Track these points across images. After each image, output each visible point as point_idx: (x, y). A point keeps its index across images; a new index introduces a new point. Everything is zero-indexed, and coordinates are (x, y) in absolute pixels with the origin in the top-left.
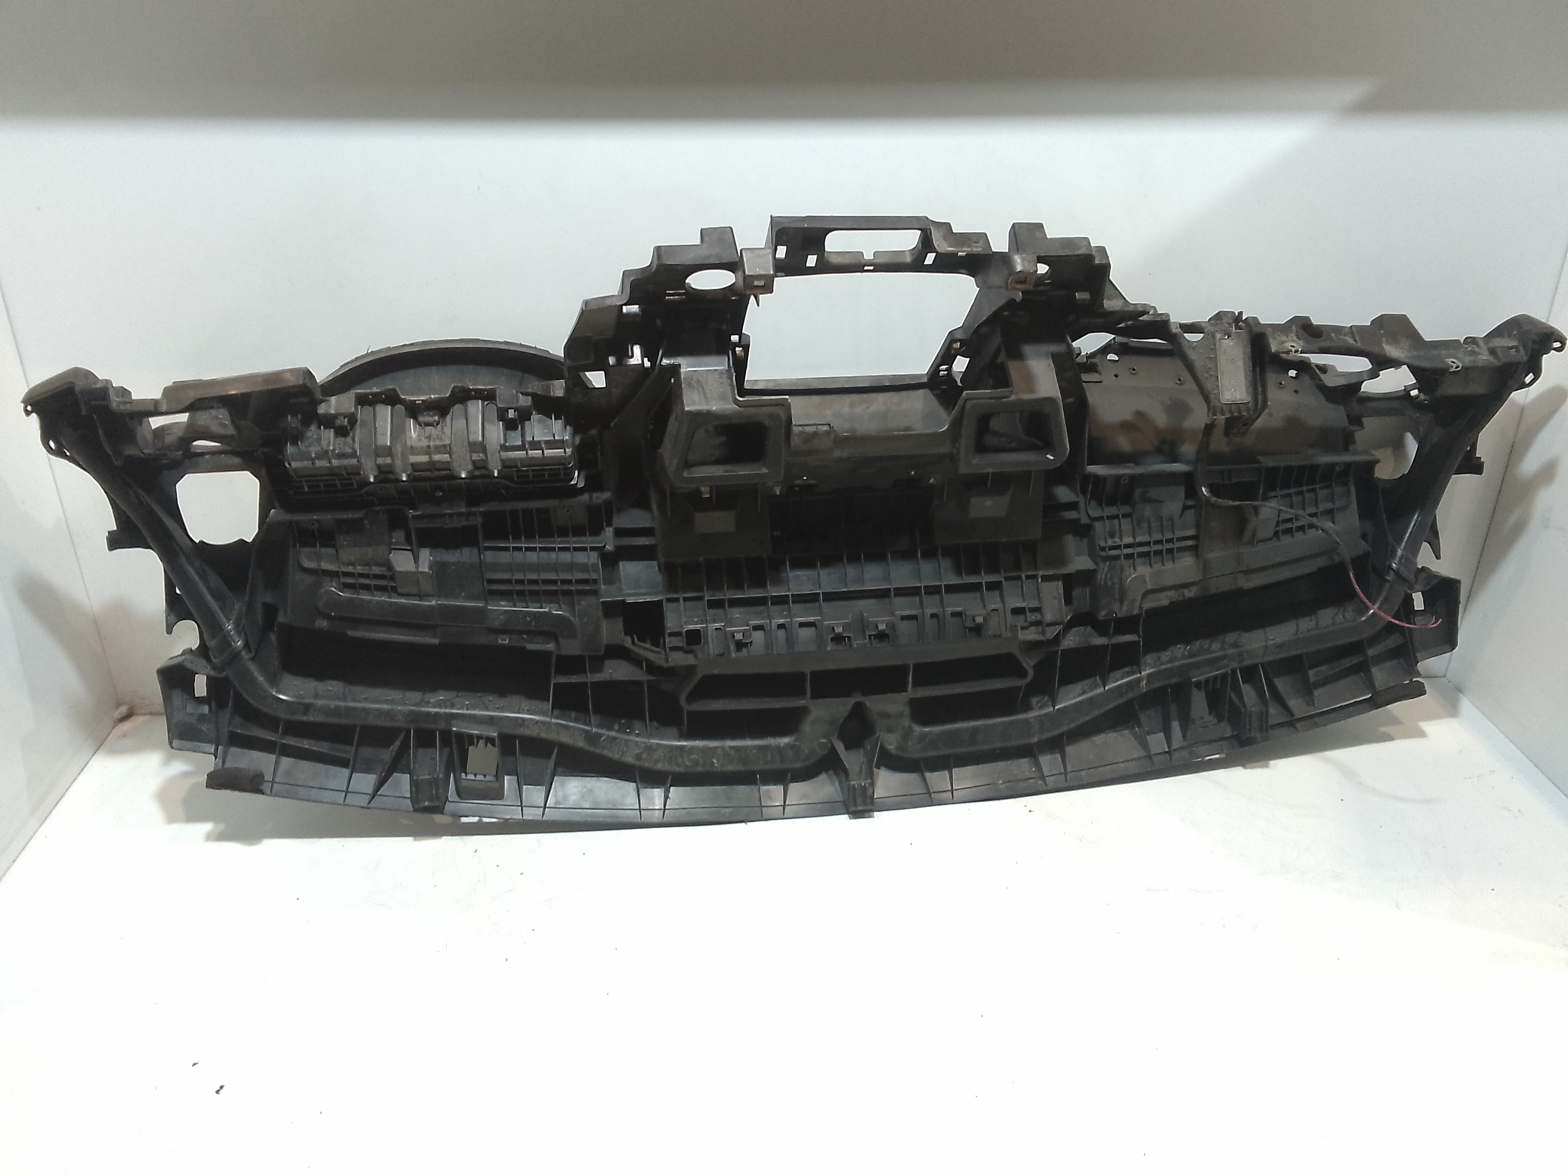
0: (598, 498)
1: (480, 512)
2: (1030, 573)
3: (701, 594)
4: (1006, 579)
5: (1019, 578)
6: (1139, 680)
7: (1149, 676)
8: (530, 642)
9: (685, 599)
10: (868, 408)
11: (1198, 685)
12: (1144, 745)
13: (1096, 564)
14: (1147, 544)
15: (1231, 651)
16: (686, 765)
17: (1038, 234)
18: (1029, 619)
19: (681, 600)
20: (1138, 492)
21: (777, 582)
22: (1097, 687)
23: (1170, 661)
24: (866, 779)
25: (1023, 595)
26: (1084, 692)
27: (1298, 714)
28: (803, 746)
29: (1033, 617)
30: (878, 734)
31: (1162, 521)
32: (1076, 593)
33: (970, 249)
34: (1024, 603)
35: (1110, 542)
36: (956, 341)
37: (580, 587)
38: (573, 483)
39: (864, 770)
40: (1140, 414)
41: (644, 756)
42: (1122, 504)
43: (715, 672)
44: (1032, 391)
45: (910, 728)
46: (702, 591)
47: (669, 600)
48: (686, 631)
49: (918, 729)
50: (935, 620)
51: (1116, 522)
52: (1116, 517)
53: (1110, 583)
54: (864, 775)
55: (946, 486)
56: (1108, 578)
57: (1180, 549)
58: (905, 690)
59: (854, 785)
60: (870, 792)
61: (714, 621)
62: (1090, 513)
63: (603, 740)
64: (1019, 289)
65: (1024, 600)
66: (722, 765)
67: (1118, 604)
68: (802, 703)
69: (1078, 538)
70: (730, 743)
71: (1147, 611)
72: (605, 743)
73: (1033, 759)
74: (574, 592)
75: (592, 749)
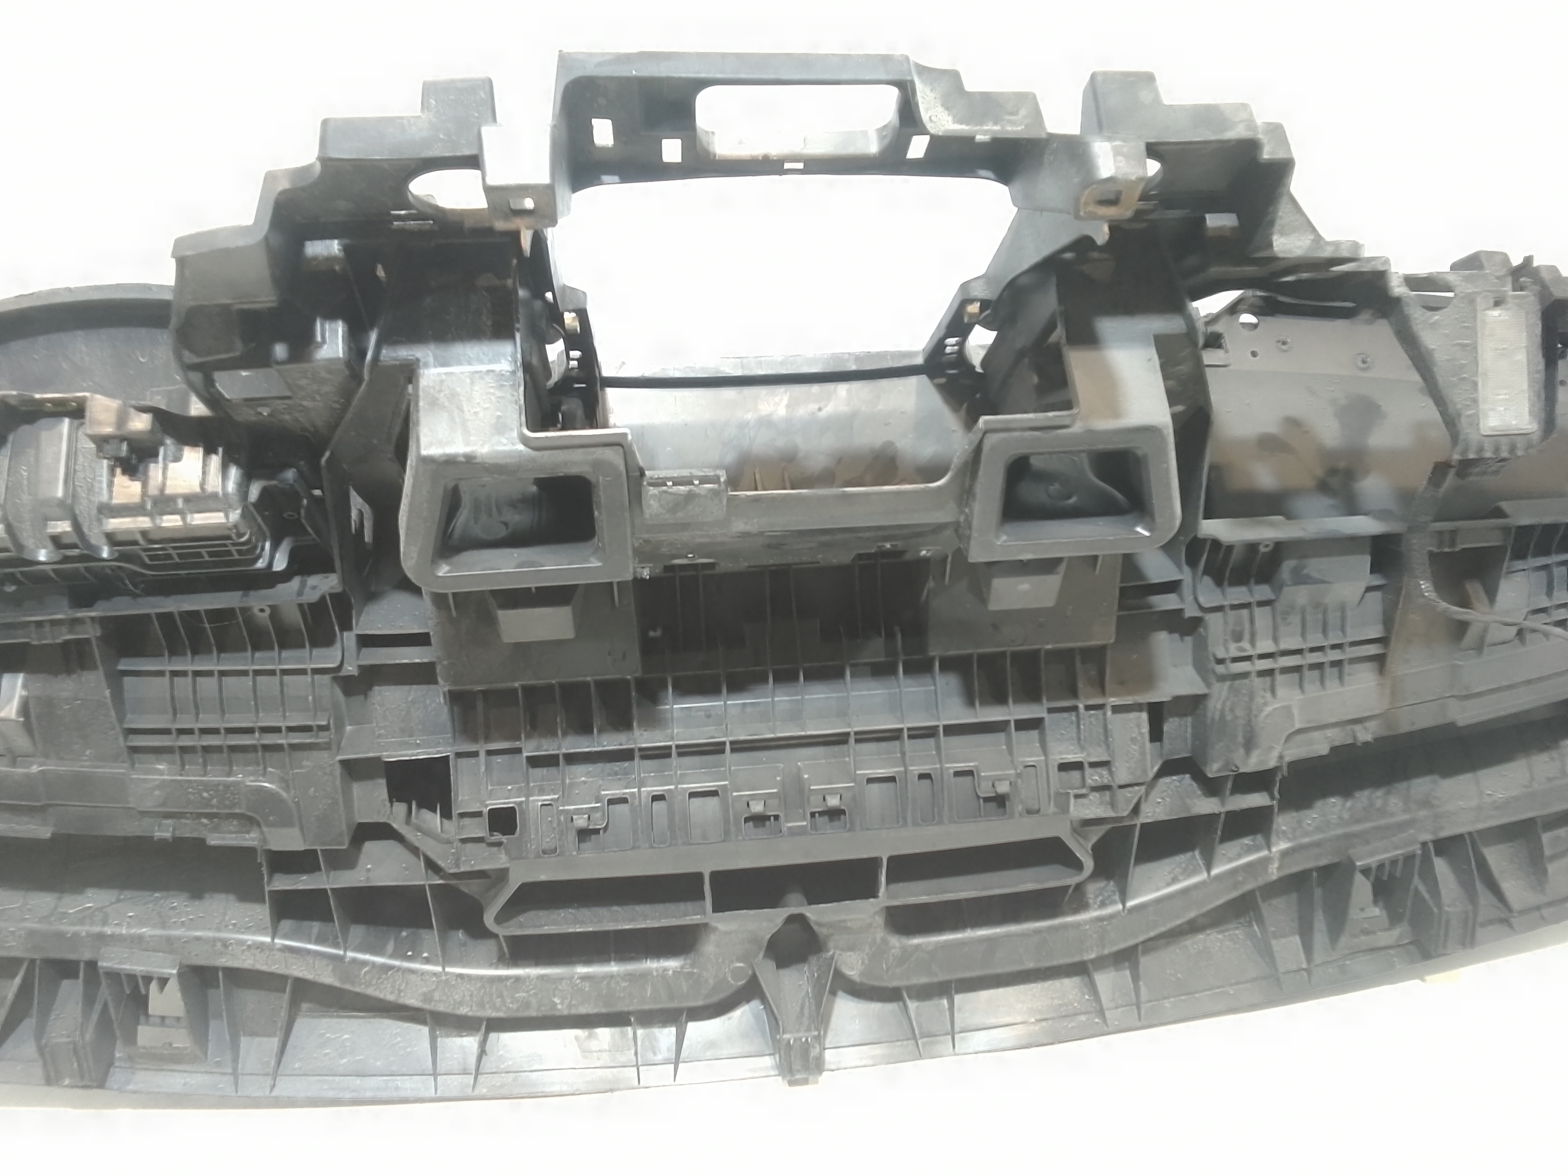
0: (314, 588)
1: (93, 619)
2: (1091, 702)
3: (517, 744)
4: (1051, 711)
5: (1075, 708)
6: (1264, 862)
7: (1285, 854)
8: (216, 829)
9: (489, 753)
10: (820, 409)
11: (1366, 871)
12: (1268, 954)
13: (1208, 685)
14: (1299, 652)
15: (1422, 813)
16: (509, 1008)
17: (1145, 96)
18: (1089, 782)
19: (482, 754)
20: (1288, 565)
21: (653, 721)
22: (1195, 872)
23: (1318, 829)
24: (808, 1029)
25: (1079, 739)
26: (1175, 880)
27: (1516, 906)
28: (705, 974)
29: (1095, 777)
30: (831, 953)
31: (1325, 612)
32: (1170, 726)
33: (997, 128)
34: (1082, 753)
35: (1234, 651)
36: (971, 301)
37: (297, 739)
38: (261, 564)
39: (806, 1011)
40: (1293, 423)
41: (437, 996)
42: (1258, 582)
43: (543, 878)
44: (1115, 412)
45: (884, 941)
46: (518, 738)
47: (459, 755)
48: (490, 810)
49: (896, 942)
50: (926, 782)
51: (1245, 612)
52: (1247, 606)
53: (1229, 718)
54: (806, 1021)
55: (949, 559)
56: (1227, 709)
57: (1354, 661)
58: (875, 896)
59: (789, 1041)
60: (814, 1052)
61: (542, 791)
62: (1201, 600)
63: (366, 973)
64: (1102, 218)
65: (1082, 749)
66: (570, 1006)
67: (1242, 751)
68: (697, 919)
69: (1176, 636)
70: (582, 970)
71: (1291, 764)
72: (367, 977)
73: (1087, 979)
74: (286, 746)
75: (348, 987)
